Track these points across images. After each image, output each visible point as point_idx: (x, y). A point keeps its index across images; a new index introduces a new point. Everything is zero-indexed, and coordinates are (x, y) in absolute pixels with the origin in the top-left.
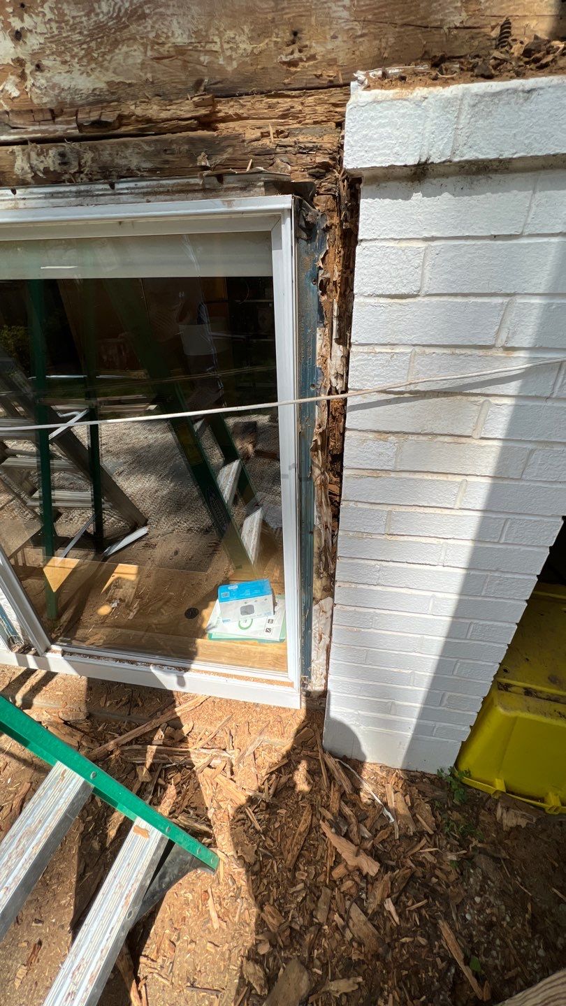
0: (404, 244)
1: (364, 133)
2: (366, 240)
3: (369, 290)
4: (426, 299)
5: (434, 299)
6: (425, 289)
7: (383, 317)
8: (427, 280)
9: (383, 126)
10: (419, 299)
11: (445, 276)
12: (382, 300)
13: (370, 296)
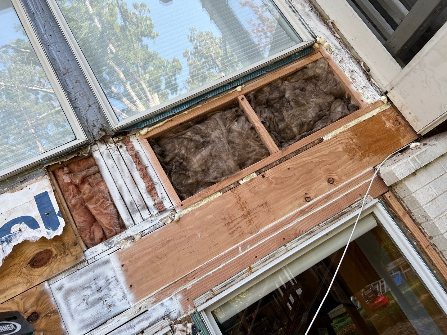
0: (424, 188)
1: (399, 172)
2: (415, 192)
3: (425, 203)
4: (440, 197)
5: (442, 195)
6: (438, 195)
7: (434, 207)
8: (436, 192)
9: (403, 169)
10: (438, 198)
11: (439, 189)
12: (430, 203)
13: (426, 204)
